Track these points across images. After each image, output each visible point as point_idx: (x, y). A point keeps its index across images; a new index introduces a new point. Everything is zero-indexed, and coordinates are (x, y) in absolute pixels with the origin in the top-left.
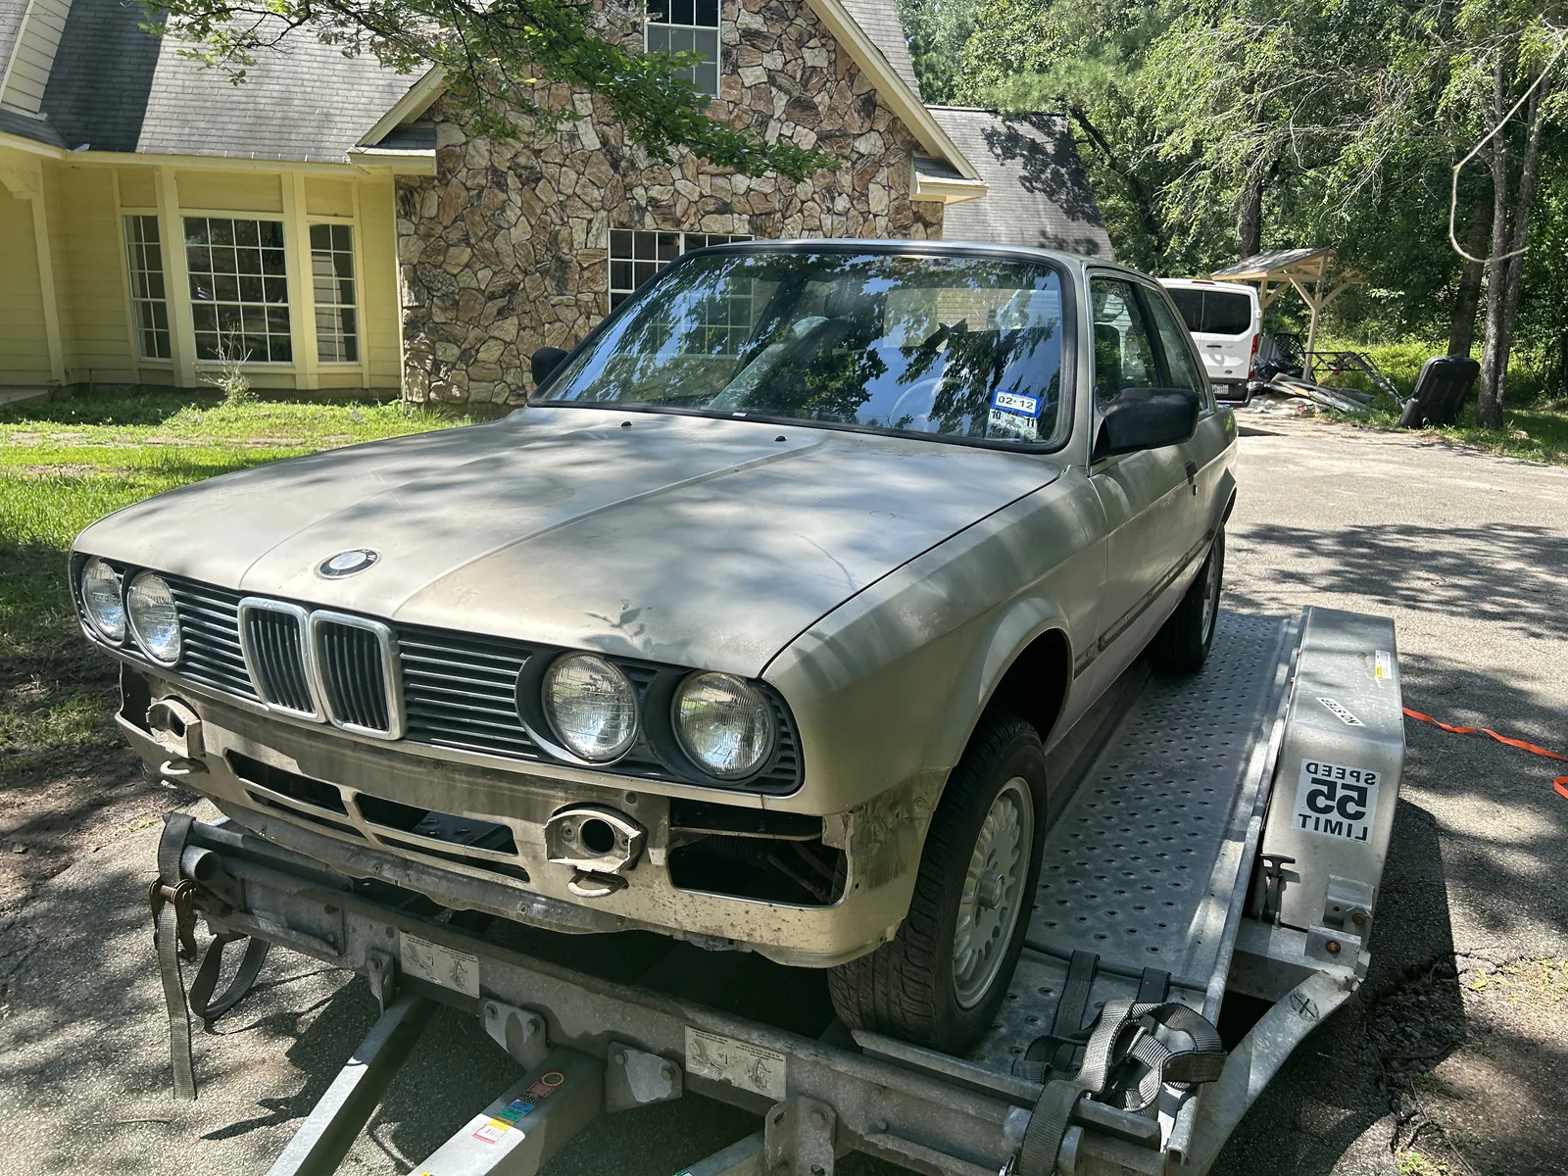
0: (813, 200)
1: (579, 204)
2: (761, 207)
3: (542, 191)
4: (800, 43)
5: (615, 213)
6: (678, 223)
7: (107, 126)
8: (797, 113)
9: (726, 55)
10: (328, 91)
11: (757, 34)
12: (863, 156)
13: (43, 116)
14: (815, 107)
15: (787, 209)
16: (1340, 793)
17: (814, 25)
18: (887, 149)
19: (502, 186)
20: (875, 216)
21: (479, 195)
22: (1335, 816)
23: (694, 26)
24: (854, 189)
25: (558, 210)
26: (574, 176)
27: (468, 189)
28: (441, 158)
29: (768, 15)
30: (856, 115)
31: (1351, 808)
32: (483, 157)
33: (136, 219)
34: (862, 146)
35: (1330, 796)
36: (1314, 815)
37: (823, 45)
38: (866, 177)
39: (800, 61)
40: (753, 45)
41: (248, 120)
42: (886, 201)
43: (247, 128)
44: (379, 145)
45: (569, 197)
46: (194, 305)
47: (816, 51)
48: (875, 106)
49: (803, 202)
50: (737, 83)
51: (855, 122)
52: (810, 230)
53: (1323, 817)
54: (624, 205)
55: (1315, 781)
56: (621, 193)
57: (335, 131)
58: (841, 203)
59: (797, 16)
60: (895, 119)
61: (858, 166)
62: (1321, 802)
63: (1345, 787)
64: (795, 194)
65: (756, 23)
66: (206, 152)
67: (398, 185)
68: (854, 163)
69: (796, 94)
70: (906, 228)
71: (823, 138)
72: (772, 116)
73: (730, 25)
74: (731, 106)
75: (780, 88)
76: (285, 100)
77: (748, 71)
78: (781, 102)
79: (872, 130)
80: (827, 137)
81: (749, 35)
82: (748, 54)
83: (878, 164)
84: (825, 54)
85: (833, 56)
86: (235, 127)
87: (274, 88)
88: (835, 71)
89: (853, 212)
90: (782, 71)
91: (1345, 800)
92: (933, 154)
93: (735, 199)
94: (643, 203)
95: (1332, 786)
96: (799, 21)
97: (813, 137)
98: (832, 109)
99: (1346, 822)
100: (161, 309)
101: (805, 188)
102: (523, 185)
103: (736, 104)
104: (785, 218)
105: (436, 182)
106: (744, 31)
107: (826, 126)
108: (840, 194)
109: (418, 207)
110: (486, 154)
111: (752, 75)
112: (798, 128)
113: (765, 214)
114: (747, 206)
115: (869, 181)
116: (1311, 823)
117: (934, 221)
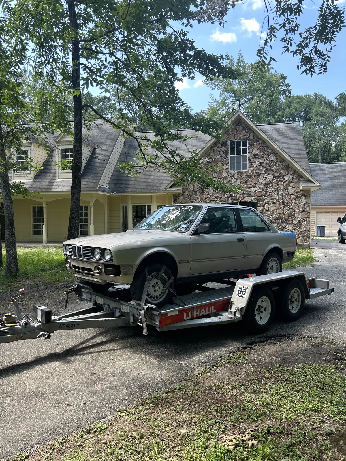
0: (273, 192)
1: (213, 197)
2: (259, 194)
3: (205, 195)
4: (268, 155)
5: (222, 199)
6: (237, 200)
7: (119, 188)
8: (268, 172)
9: (249, 160)
10: (163, 177)
11: (257, 155)
12: (286, 180)
13: (108, 187)
14: (273, 170)
15: (266, 195)
16: (243, 290)
17: (272, 151)
18: (293, 178)
19: (196, 195)
20: (290, 195)
21: (191, 197)
22: (241, 294)
23: (241, 155)
24: (284, 189)
25: (208, 199)
26: (212, 191)
27: (188, 196)
28: (183, 189)
29: (260, 150)
30: (284, 171)
31: (244, 293)
32: (192, 189)
33: (124, 206)
34: (286, 178)
35: (241, 291)
36: (238, 294)
37: (274, 155)
38: (287, 185)
39: (268, 160)
40: (256, 157)
41: (146, 185)
42: (293, 191)
43: (146, 186)
44: (169, 188)
45: (211, 196)
46: (133, 224)
47: (273, 157)
48: (289, 168)
49: (270, 193)
50: (252, 166)
51: (284, 172)
52: (272, 199)
53: (240, 294)
54: (224, 197)
55: (239, 289)
56: (223, 194)
57: (163, 186)
58: (280, 193)
59: (267, 149)
60: (295, 171)
61: (285, 183)
62: (240, 292)
63: (243, 289)
64: (268, 191)
65: (257, 152)
66: (137, 192)
67: (173, 196)
68: (284, 183)
69: (268, 167)
70: (299, 197)
71: (275, 177)
72: (261, 173)
73: (250, 153)
74: (251, 172)
75: (263, 166)
76: (154, 180)
77: (255, 163)
78: (264, 170)
79: (288, 174)
80: (276, 177)
81: (255, 155)
82: (255, 159)
83: (290, 182)
84: (275, 157)
85: (277, 158)
86: (143, 186)
87: (152, 178)
88: (278, 161)
89: (284, 194)
90: (264, 162)
91: (243, 291)
92: (306, 179)
93: (252, 193)
94: (229, 196)
95: (242, 289)
96: (268, 150)
97: (272, 177)
98: (278, 170)
99: (242, 295)
100: (127, 225)
101: (270, 189)
102: (201, 194)
103: (252, 171)
104: (265, 197)
105: (181, 195)
106: (254, 154)
107: (276, 174)
108: (280, 190)
109: (177, 200)
110: (193, 188)
111: (255, 164)
112: (268, 175)
113: (260, 196)
114: (255, 195)
115: (288, 186)
116: (238, 295)
117: (308, 195)
